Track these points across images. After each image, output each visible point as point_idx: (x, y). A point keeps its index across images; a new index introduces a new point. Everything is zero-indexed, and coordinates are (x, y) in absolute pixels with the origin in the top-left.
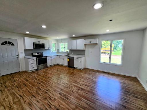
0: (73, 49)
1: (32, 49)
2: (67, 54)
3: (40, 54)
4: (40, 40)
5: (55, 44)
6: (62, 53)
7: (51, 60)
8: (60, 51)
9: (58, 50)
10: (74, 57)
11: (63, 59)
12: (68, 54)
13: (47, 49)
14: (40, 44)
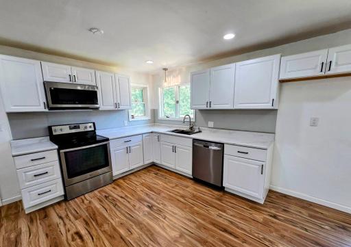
0: (213, 107)
1: (41, 108)
2: (186, 128)
3: (82, 129)
4: (75, 71)
5: (143, 90)
6: (167, 121)
7: (128, 150)
8: (161, 116)
9: (155, 113)
10: (222, 145)
11: (174, 149)
12: (191, 128)
13: (112, 108)
14: (79, 88)
